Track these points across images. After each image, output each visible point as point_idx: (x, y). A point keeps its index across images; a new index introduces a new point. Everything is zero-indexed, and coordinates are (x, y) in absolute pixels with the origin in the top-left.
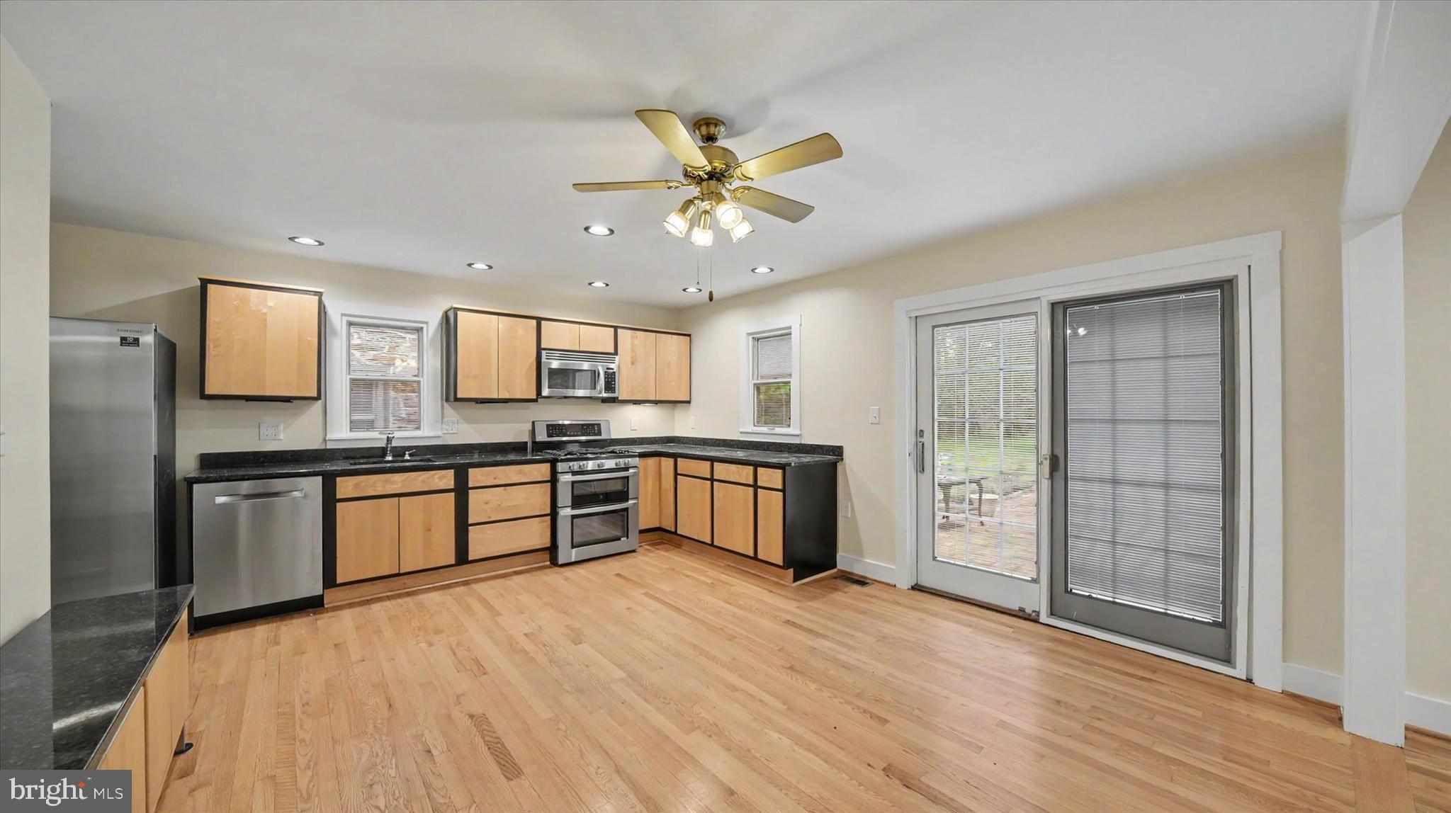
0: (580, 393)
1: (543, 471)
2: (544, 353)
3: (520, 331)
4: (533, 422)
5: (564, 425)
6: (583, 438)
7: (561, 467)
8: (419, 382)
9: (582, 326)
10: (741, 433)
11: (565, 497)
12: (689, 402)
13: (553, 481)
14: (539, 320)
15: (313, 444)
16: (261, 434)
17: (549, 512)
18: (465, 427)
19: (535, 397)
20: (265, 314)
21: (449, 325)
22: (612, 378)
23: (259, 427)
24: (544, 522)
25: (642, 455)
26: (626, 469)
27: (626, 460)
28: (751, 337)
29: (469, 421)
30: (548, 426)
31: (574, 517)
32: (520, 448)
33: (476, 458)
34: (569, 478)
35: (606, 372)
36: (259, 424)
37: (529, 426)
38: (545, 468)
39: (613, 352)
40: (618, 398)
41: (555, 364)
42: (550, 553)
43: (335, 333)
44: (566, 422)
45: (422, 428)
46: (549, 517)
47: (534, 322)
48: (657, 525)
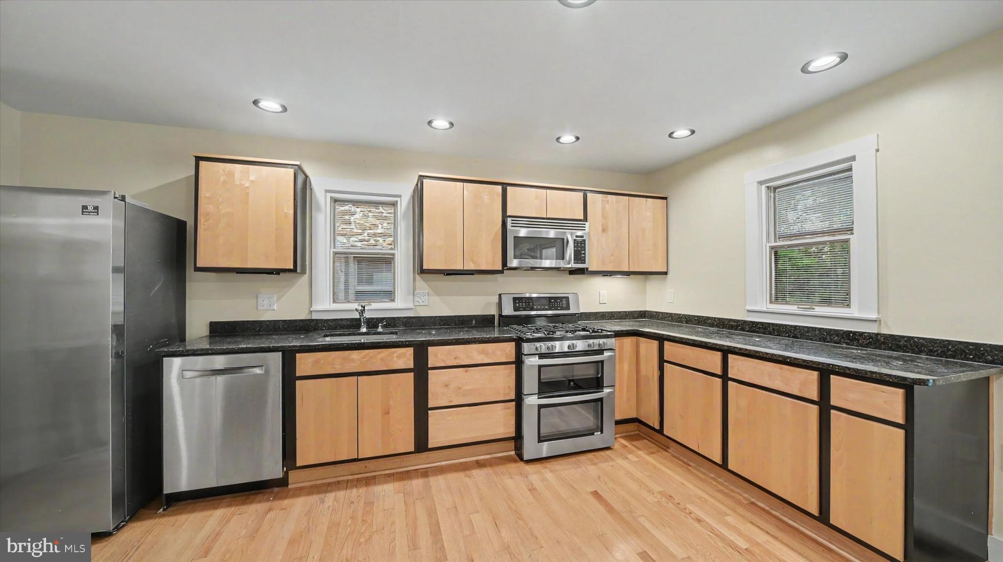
0: (547, 263)
1: (507, 351)
2: (509, 220)
3: (486, 198)
4: (500, 295)
5: (530, 298)
6: (550, 312)
7: (526, 348)
8: (393, 255)
9: (549, 191)
10: (749, 311)
11: (530, 383)
12: (666, 273)
13: (518, 362)
14: (505, 186)
15: (300, 314)
16: (259, 304)
17: (513, 397)
18: (435, 299)
19: (500, 268)
20: (247, 187)
21: (419, 194)
22: (581, 247)
23: (257, 298)
24: (509, 408)
25: (618, 334)
26: (600, 352)
27: (601, 341)
28: (763, 187)
29: (438, 293)
30: (515, 299)
31: (540, 407)
32: (485, 321)
33: (434, 335)
34: (535, 361)
35: (575, 240)
36: (257, 295)
37: (496, 299)
38: (510, 347)
39: (582, 218)
40: (587, 268)
41: (523, 233)
42: (515, 442)
43: (319, 208)
44: (534, 295)
45: (396, 301)
46: (514, 403)
47: (499, 188)
48: (633, 415)
